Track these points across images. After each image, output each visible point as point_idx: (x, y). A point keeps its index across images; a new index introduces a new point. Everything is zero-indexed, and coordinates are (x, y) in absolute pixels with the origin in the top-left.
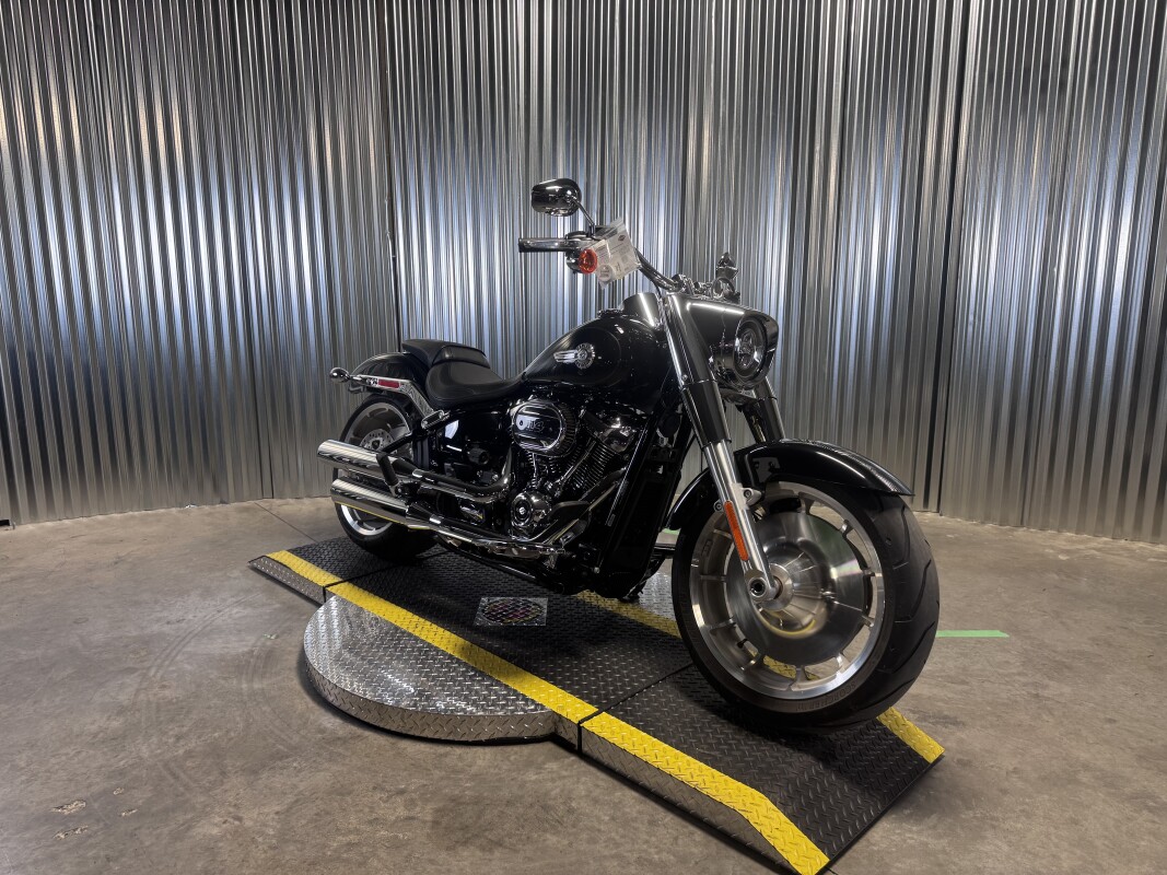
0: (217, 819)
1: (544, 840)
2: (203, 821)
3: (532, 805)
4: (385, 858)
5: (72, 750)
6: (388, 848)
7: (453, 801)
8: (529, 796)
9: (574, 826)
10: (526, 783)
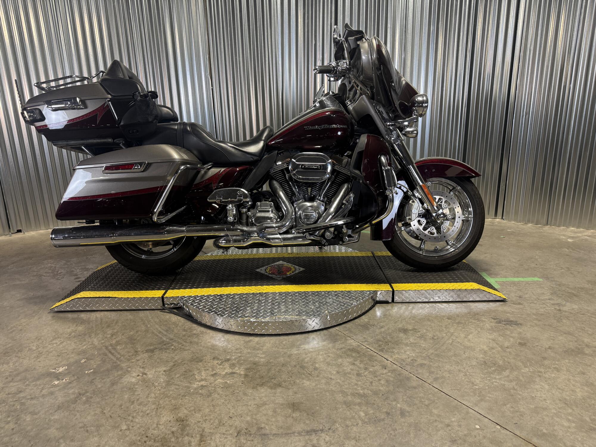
0: (134, 374)
1: (303, 383)
2: (127, 375)
3: (295, 366)
4: (221, 393)
5: (59, 341)
6: (222, 388)
7: (255, 364)
8: (294, 361)
9: (318, 376)
10: (292, 355)
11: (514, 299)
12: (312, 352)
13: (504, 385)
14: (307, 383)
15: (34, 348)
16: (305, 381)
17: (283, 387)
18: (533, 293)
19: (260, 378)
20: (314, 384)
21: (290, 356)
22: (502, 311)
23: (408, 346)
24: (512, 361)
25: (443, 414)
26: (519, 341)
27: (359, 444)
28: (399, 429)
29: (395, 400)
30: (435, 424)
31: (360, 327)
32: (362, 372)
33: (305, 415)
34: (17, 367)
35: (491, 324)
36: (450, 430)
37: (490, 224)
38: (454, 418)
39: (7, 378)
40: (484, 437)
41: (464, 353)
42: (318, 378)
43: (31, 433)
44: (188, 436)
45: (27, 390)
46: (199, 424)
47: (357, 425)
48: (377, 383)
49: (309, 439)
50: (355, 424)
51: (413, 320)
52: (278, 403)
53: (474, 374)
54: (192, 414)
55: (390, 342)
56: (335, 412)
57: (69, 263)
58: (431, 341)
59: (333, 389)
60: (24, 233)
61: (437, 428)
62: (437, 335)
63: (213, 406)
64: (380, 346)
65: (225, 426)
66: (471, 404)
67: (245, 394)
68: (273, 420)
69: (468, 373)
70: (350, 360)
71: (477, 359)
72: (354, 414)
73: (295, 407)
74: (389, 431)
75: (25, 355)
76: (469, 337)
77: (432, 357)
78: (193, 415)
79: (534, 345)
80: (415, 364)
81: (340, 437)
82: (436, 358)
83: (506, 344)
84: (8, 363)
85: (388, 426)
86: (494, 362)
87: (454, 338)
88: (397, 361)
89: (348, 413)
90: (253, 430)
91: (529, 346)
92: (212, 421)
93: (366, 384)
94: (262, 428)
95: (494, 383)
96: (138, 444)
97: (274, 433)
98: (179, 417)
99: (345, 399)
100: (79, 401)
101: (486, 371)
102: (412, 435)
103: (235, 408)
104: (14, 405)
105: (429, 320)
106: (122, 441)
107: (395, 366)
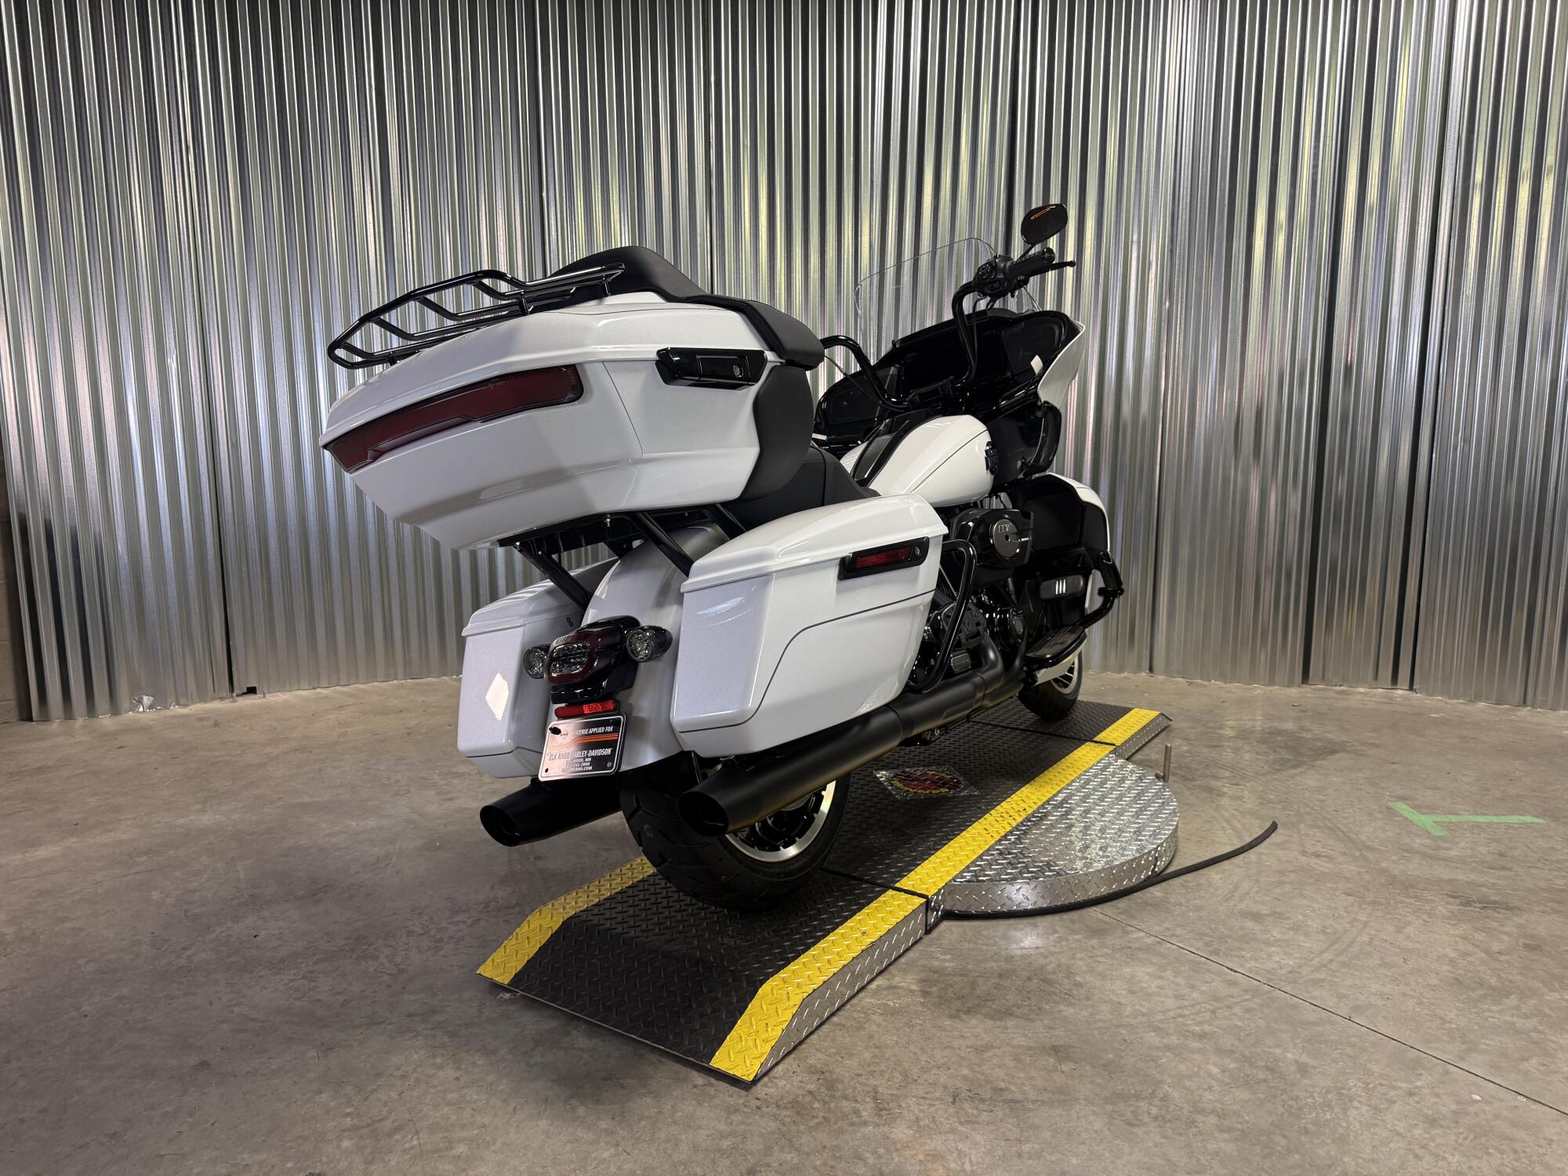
1: (1059, 1011)
3: (1029, 979)
4: (884, 1023)
5: (468, 918)
6: (881, 1014)
7: (935, 972)
8: (1022, 970)
9: (1088, 999)
10: (1013, 957)
11: (1489, 858)
12: (1055, 953)
13: (1513, 1023)
14: (1069, 1011)
15: (421, 932)
16: (1062, 1007)
17: (1018, 1017)
18: (1528, 847)
19: (959, 998)
20: (1087, 1014)
21: (1010, 959)
22: (1467, 882)
23: (1272, 945)
24: (1518, 978)
25: (1392, 1074)
26: (1525, 941)
27: (1226, 1123)
28: (1306, 1098)
29: (1278, 1046)
30: (1380, 1089)
31: (1149, 908)
32: (1185, 991)
33: (1088, 1067)
34: (402, 967)
35: (1450, 907)
36: (1418, 1103)
37: (1385, 701)
38: (1420, 1080)
39: (389, 986)
40: (1497, 1117)
41: (1405, 961)
42: (1088, 1003)
43: (501, 1088)
44: (846, 1099)
45: (447, 1009)
46: (860, 1079)
47: (1210, 1088)
48: (1226, 1013)
49: (1113, 1111)
50: (1205, 1086)
51: (1268, 895)
52: (1019, 1046)
53: (1439, 1002)
54: (837, 1061)
55: (1228, 937)
56: (1152, 1064)
57: (406, 762)
58: (1321, 937)
59: (1132, 1021)
60: (264, 697)
61: (1388, 1097)
62: (1332, 926)
63: (877, 1047)
64: (1207, 944)
65: (919, 1084)
66: (1450, 1057)
67: (940, 1028)
68: (1021, 1075)
69: (1425, 1000)
70: (1150, 970)
71: (1437, 974)
72: (1196, 1069)
73: (1060, 1054)
74: (1283, 1101)
75: (407, 944)
76: (1406, 930)
77: (1334, 968)
78: (841, 1062)
79: (1560, 950)
80: (1302, 980)
81: (1181, 1109)
82: (1344, 970)
83: (1496, 946)
84: (377, 958)
85: (1279, 1092)
86: (1477, 980)
87: (1373, 932)
88: (1257, 973)
89: (1182, 1067)
90: (986, 1093)
91: (1549, 952)
92: (887, 1075)
93: (1201, 1015)
94: (1002, 1089)
95: (1490, 1019)
96: (744, 1112)
97: (1032, 1095)
98: (811, 1066)
99: (1165, 1041)
100: (574, 1032)
101: (1465, 996)
102: (1337, 1110)
103: (927, 1052)
104: (434, 1036)
105: (1302, 895)
106: (706, 1104)
107: (1255, 982)
